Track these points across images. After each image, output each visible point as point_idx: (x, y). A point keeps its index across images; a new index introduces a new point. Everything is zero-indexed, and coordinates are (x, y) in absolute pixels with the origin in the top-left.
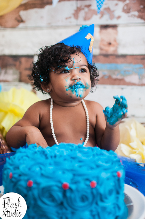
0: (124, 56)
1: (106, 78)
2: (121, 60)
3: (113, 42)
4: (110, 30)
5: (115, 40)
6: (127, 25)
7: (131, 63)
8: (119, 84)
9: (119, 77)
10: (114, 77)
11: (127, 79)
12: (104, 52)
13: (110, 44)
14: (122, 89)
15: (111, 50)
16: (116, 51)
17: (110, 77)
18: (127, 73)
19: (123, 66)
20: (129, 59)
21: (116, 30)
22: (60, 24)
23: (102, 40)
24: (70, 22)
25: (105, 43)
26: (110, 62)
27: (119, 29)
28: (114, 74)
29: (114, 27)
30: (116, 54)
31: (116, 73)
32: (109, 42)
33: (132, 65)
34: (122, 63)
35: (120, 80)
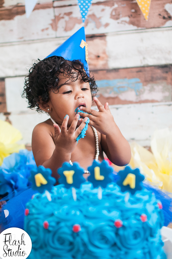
0: (116, 70)
2: (113, 74)
3: (101, 55)
4: (97, 41)
5: (104, 53)
6: (117, 33)
7: (125, 77)
8: (113, 104)
9: (112, 95)
10: (106, 95)
11: (122, 97)
12: (92, 67)
13: (98, 57)
14: (117, 109)
15: (100, 64)
16: (106, 64)
18: (122, 90)
19: (116, 82)
20: (122, 72)
21: (105, 40)
22: (35, 37)
24: (48, 35)
25: (93, 56)
27: (108, 38)
28: (106, 92)
29: (102, 36)
30: (107, 68)
31: (108, 90)
32: (97, 55)
33: (127, 80)
34: (115, 78)
35: (113, 98)
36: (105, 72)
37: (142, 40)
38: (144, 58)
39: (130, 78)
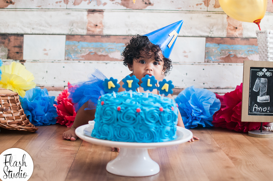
0: (108, 36)
1: (92, 54)
2: (106, 39)
3: (98, 24)
4: (97, 14)
5: (101, 23)
7: (115, 42)
8: (103, 60)
9: (104, 54)
10: (100, 53)
11: (111, 56)
12: (90, 33)
13: (97, 25)
14: (106, 64)
15: (97, 31)
16: (101, 31)
17: (95, 53)
18: (111, 50)
19: (107, 45)
20: (112, 39)
21: (102, 14)
23: (89, 23)
24: (60, 6)
25: (92, 25)
26: (96, 42)
27: (105, 13)
29: (101, 11)
30: (102, 34)
31: (101, 50)
32: (96, 24)
33: (115, 44)
34: (107, 42)
35: (104, 56)
36: (100, 36)
37: (129, 17)
38: (129, 30)
39: (118, 43)
